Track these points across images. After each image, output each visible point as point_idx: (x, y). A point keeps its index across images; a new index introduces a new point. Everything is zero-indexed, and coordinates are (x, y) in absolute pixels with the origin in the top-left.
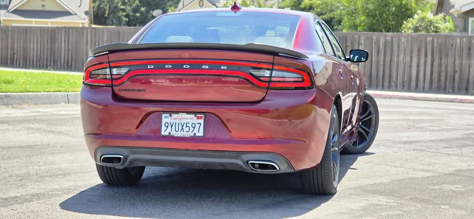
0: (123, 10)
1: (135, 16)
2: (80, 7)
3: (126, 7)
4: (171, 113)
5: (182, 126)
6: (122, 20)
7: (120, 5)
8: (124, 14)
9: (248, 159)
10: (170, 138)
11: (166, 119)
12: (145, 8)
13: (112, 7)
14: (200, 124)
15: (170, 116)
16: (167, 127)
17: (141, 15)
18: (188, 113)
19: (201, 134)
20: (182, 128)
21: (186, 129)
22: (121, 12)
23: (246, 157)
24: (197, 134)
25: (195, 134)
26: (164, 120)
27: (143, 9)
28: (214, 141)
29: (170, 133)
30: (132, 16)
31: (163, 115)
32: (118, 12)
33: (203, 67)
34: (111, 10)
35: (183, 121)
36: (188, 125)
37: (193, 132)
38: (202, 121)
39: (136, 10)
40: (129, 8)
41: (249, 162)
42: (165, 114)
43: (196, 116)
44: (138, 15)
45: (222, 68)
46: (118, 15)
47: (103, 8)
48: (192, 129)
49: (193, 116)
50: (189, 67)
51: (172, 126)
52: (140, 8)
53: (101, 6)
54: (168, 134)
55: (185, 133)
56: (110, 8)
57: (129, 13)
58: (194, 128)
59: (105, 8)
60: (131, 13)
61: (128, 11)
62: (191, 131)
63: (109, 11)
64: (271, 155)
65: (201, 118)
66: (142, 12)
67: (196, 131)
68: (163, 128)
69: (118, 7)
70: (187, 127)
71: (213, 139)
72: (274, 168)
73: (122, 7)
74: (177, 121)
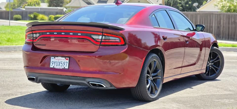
0: (180, 3)
1: (186, 6)
2: (157, 2)
3: (181, 1)
4: (55, 56)
5: (59, 63)
6: (179, 8)
7: (179, 1)
8: (180, 5)
9: (89, 81)
10: (54, 69)
11: (53, 59)
12: (191, 2)
13: (175, 2)
14: (67, 62)
15: (55, 58)
16: (53, 63)
17: (189, 5)
18: (62, 57)
19: (67, 67)
20: (59, 65)
21: (61, 65)
22: (179, 4)
23: (88, 80)
24: (66, 68)
25: (64, 67)
26: (52, 60)
27: (190, 3)
28: (73, 71)
29: (54, 66)
30: (184, 6)
31: (52, 58)
32: (177, 4)
33: (70, 34)
34: (174, 3)
35: (60, 61)
36: (62, 63)
37: (64, 66)
38: (68, 61)
39: (187, 3)
40: (183, 2)
41: (90, 83)
42: (52, 57)
43: (65, 58)
44: (187, 5)
45: (79, 34)
46: (177, 6)
47: (170, 2)
48: (63, 65)
49: (64, 58)
50: (64, 34)
51: (55, 63)
52: (188, 2)
53: (169, 1)
54: (53, 67)
55: (61, 67)
56: (173, 2)
57: (183, 4)
58: (64, 64)
59: (171, 2)
60: (184, 5)
61: (182, 4)
62: (63, 66)
63: (173, 4)
64: (100, 80)
65: (67, 59)
66: (189, 4)
67: (65, 66)
68: (51, 64)
69: (177, 1)
70: (61, 64)
71: (72, 70)
72: (103, 86)
73: (179, 2)
74: (57, 61)
